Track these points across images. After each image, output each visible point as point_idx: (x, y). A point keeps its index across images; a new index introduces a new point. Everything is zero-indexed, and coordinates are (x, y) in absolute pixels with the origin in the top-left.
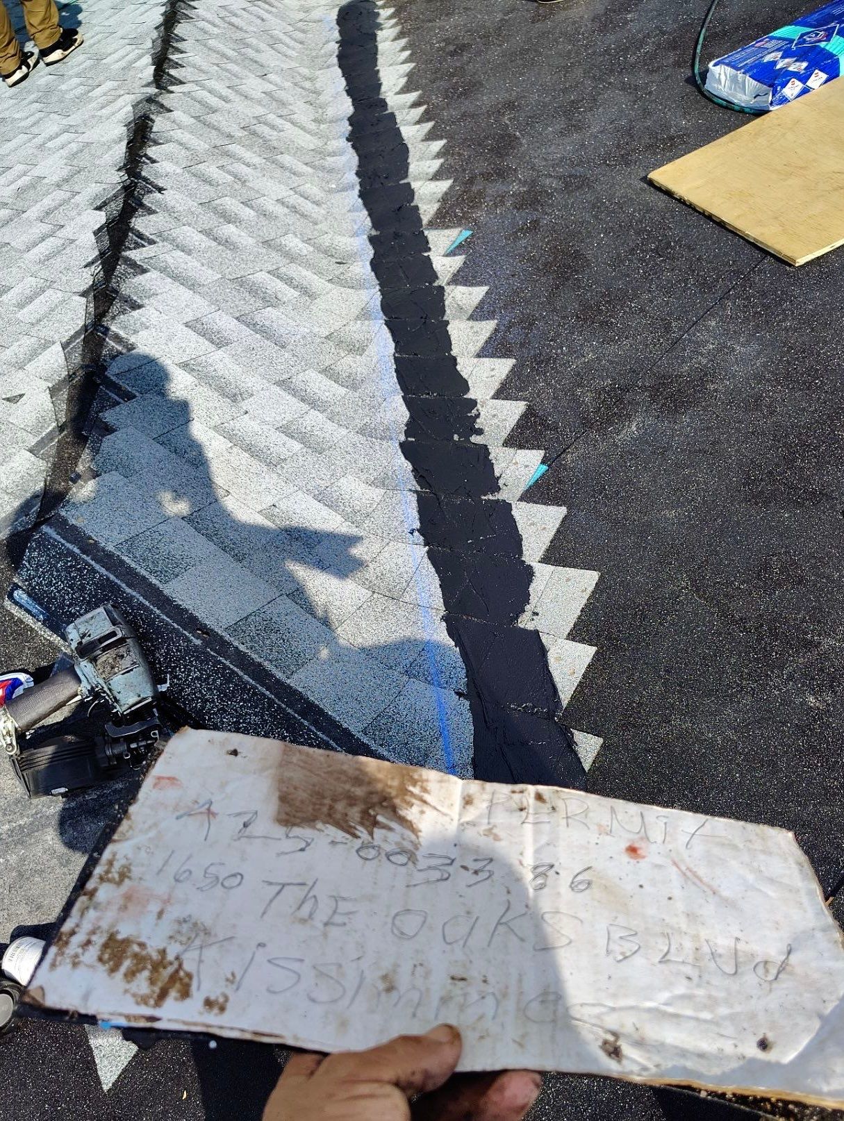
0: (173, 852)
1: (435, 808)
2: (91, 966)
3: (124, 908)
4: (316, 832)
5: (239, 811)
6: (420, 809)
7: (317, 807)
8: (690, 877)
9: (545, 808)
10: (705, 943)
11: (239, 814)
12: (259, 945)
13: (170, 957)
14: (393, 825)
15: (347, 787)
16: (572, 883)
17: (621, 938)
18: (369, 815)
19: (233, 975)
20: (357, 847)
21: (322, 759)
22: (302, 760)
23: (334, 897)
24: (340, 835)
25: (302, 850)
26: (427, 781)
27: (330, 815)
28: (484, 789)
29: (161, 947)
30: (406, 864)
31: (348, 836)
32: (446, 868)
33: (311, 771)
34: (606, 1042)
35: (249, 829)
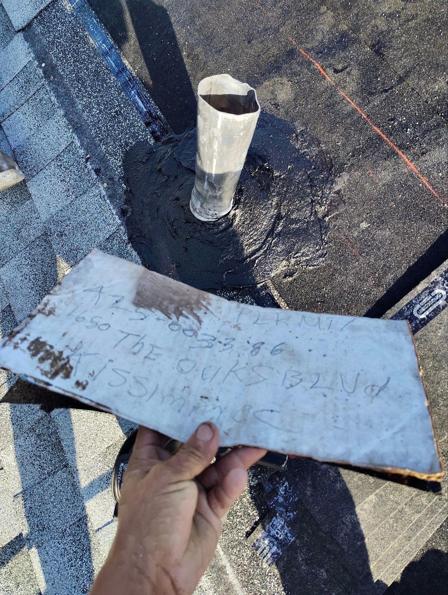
1: (212, 313)
2: (23, 351)
4: (151, 312)
5: (115, 294)
6: (204, 311)
7: (154, 301)
11: (115, 296)
12: (110, 360)
13: (64, 356)
14: (190, 316)
15: (171, 295)
18: (179, 310)
19: (93, 372)
20: (169, 323)
21: (162, 279)
22: (152, 278)
23: (152, 345)
24: (162, 316)
25: (142, 319)
26: (211, 299)
27: (159, 306)
28: (238, 306)
29: (61, 350)
30: (191, 336)
31: (166, 317)
32: (211, 341)
33: (155, 284)
35: (118, 304)
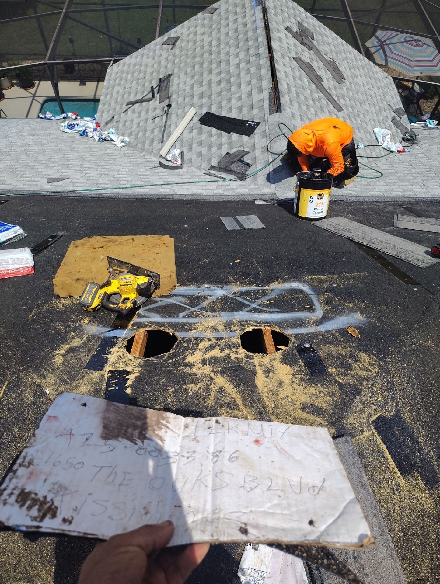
0: (53, 452)
1: (172, 430)
2: (12, 505)
3: (29, 478)
4: (118, 442)
6: (165, 430)
7: (120, 430)
8: (282, 451)
9: (219, 426)
10: (287, 481)
11: (84, 434)
12: (89, 494)
13: (48, 499)
14: (153, 438)
15: (134, 421)
16: (230, 458)
17: (250, 481)
18: (143, 434)
19: (76, 508)
20: (136, 449)
21: (123, 408)
22: (114, 410)
23: (124, 472)
24: (129, 443)
25: (111, 451)
26: (169, 418)
27: (125, 434)
28: (193, 421)
29: (44, 495)
30: (157, 456)
31: (132, 444)
32: (175, 457)
33: (118, 414)
34: (241, 528)
35: (88, 441)
